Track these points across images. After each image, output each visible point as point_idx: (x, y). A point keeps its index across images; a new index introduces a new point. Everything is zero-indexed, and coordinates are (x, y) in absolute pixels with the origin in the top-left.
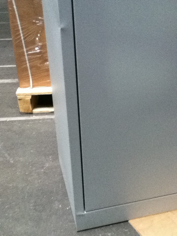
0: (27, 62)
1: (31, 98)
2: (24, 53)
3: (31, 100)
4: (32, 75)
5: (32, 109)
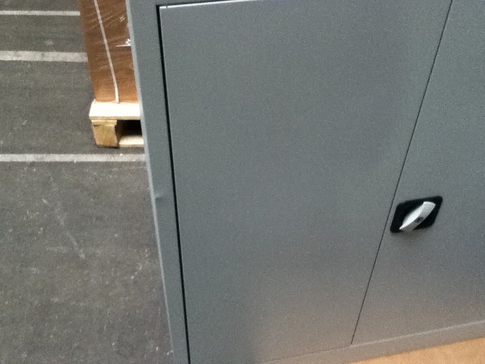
0: (110, 60)
1: (116, 124)
2: (105, 47)
3: (116, 127)
4: (118, 83)
5: (119, 141)
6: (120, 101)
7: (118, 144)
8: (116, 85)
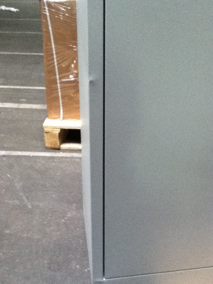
0: (59, 90)
1: (59, 132)
3: (60, 134)
4: (63, 106)
5: (60, 145)
6: (64, 118)
7: (59, 146)
8: (61, 108)
